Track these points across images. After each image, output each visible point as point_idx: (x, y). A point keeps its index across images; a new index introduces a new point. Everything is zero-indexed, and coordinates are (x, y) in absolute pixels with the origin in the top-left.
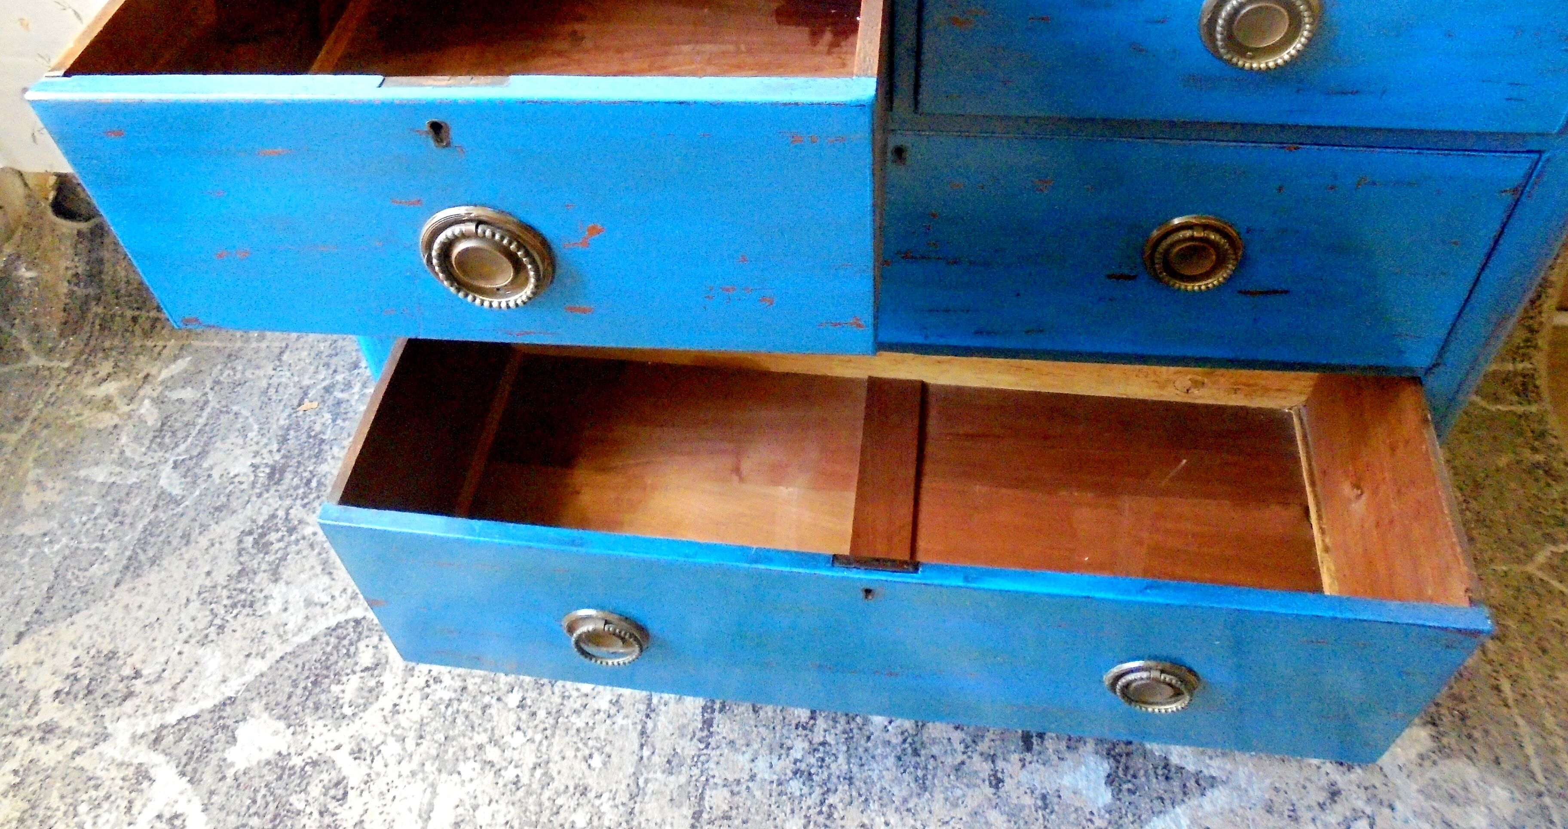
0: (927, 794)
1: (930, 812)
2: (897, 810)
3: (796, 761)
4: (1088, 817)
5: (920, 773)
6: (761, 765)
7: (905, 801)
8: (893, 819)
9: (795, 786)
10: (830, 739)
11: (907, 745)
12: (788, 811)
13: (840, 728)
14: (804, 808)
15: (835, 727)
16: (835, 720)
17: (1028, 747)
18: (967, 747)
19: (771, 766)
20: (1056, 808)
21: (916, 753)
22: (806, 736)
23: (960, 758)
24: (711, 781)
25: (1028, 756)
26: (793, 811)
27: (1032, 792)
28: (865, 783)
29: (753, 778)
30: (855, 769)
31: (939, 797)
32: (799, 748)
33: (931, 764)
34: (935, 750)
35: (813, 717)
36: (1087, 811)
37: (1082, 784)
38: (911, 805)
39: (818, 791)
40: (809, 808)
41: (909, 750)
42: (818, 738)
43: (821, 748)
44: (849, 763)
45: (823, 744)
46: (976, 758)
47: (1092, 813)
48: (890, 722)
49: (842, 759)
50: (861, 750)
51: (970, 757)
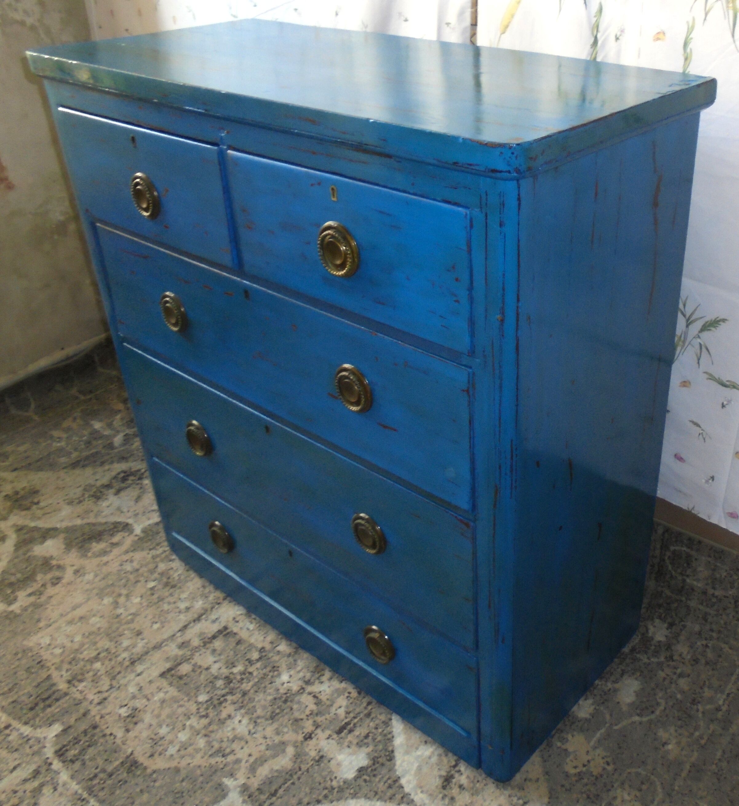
0: (271, 721)
1: (264, 729)
2: (251, 719)
3: (232, 673)
4: (333, 778)
5: (278, 711)
6: (217, 666)
7: (258, 717)
8: (245, 721)
9: (220, 683)
10: (255, 674)
11: (285, 696)
12: (207, 691)
13: (264, 671)
14: (215, 694)
15: (262, 670)
16: (265, 667)
17: (339, 732)
18: (311, 714)
19: (220, 668)
20: (322, 765)
21: (285, 701)
22: (247, 666)
23: (303, 716)
24: (191, 660)
25: (335, 736)
26: (208, 692)
27: (319, 752)
28: (249, 699)
29: (207, 669)
30: (252, 691)
31: (275, 725)
32: (239, 668)
33: (288, 710)
34: (295, 707)
35: (258, 660)
36: (335, 775)
37: (346, 763)
38: (259, 721)
39: (227, 690)
40: (216, 695)
41: (283, 699)
42: (250, 669)
43: (247, 675)
44: (252, 687)
45: (250, 673)
46: (310, 722)
47: (336, 778)
48: (288, 682)
49: (251, 684)
50: (263, 685)
51: (308, 719)
